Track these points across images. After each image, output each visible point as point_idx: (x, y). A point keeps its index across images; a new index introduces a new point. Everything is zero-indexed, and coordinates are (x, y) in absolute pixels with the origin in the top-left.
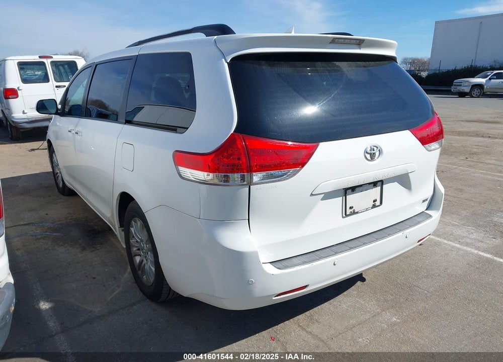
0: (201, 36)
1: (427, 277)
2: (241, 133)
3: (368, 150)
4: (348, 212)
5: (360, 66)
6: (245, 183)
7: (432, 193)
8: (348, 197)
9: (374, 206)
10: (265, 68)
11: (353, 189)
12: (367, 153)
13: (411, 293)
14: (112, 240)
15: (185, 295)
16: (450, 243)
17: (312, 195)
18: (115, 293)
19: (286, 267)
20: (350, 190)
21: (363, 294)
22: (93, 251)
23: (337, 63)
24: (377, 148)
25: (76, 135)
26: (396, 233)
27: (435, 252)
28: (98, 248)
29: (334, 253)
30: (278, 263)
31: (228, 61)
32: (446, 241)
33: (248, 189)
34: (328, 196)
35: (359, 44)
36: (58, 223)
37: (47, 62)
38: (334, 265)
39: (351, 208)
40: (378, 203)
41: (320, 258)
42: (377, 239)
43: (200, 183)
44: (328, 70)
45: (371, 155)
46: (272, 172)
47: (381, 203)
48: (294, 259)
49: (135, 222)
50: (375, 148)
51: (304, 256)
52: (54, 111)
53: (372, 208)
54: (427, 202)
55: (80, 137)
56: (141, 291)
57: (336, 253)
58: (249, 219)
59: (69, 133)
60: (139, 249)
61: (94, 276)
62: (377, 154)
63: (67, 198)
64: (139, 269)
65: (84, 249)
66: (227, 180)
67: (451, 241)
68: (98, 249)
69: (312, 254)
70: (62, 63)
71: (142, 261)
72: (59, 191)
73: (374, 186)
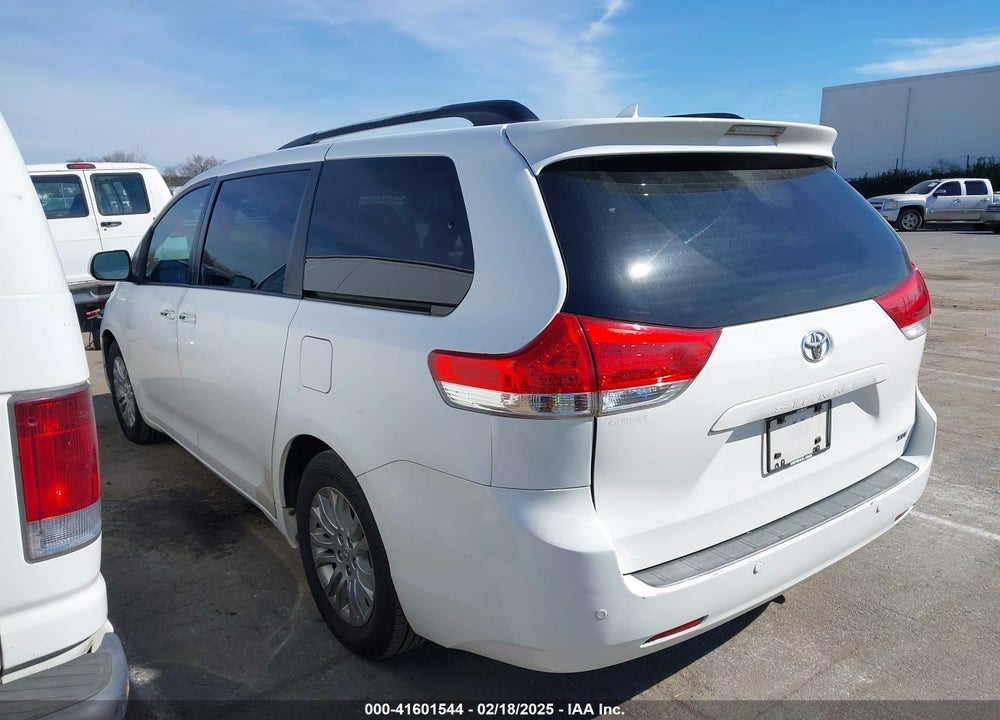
0: (462, 125)
1: (904, 588)
2: (576, 313)
3: (808, 341)
4: (772, 465)
5: (773, 178)
6: (586, 412)
7: (913, 422)
8: (772, 434)
9: (817, 451)
10: (608, 185)
11: (781, 419)
12: (806, 346)
13: (882, 624)
14: (255, 532)
15: (447, 647)
16: (932, 518)
17: (711, 432)
18: (283, 644)
19: (665, 582)
20: (775, 421)
21: (785, 627)
22: (221, 557)
23: (735, 173)
24: (823, 335)
25: (180, 321)
26: (857, 504)
27: (909, 539)
28: (228, 551)
29: (751, 549)
30: (647, 574)
31: (537, 174)
32: (923, 516)
33: (591, 424)
34: (740, 433)
35: (774, 136)
36: (136, 501)
37: (85, 176)
38: (755, 572)
39: (777, 456)
40: (822, 445)
41: (728, 560)
42: (827, 518)
43: (493, 414)
44: (720, 186)
45: (815, 348)
46: (633, 390)
47: (828, 444)
48: (677, 565)
49: (327, 496)
50: (820, 337)
51: (694, 558)
52: (125, 273)
53: (813, 455)
54: (905, 439)
55: (191, 326)
56: (337, 637)
57: (756, 549)
58: (592, 486)
59: (163, 317)
60: (330, 551)
61: (232, 610)
62: (824, 346)
63: (144, 449)
64: (332, 593)
65: (200, 554)
66: (547, 406)
67: (933, 514)
68: (229, 554)
69: (709, 553)
70: (108, 178)
71: (340, 575)
72: (126, 435)
73: (816, 411)
